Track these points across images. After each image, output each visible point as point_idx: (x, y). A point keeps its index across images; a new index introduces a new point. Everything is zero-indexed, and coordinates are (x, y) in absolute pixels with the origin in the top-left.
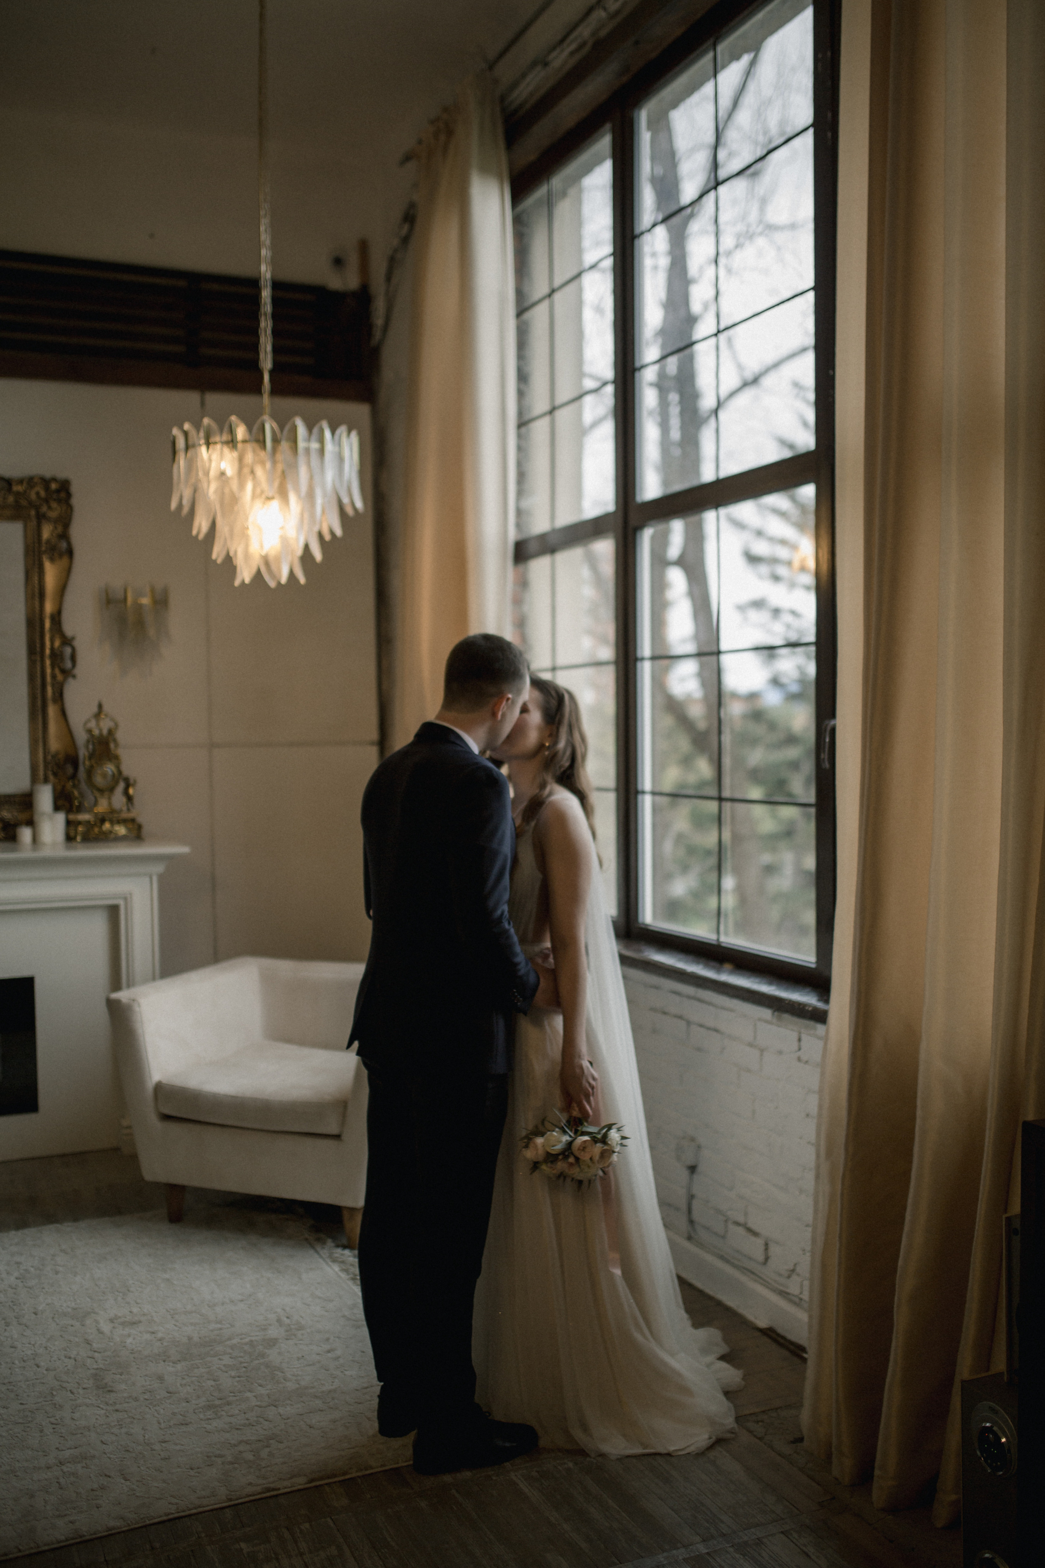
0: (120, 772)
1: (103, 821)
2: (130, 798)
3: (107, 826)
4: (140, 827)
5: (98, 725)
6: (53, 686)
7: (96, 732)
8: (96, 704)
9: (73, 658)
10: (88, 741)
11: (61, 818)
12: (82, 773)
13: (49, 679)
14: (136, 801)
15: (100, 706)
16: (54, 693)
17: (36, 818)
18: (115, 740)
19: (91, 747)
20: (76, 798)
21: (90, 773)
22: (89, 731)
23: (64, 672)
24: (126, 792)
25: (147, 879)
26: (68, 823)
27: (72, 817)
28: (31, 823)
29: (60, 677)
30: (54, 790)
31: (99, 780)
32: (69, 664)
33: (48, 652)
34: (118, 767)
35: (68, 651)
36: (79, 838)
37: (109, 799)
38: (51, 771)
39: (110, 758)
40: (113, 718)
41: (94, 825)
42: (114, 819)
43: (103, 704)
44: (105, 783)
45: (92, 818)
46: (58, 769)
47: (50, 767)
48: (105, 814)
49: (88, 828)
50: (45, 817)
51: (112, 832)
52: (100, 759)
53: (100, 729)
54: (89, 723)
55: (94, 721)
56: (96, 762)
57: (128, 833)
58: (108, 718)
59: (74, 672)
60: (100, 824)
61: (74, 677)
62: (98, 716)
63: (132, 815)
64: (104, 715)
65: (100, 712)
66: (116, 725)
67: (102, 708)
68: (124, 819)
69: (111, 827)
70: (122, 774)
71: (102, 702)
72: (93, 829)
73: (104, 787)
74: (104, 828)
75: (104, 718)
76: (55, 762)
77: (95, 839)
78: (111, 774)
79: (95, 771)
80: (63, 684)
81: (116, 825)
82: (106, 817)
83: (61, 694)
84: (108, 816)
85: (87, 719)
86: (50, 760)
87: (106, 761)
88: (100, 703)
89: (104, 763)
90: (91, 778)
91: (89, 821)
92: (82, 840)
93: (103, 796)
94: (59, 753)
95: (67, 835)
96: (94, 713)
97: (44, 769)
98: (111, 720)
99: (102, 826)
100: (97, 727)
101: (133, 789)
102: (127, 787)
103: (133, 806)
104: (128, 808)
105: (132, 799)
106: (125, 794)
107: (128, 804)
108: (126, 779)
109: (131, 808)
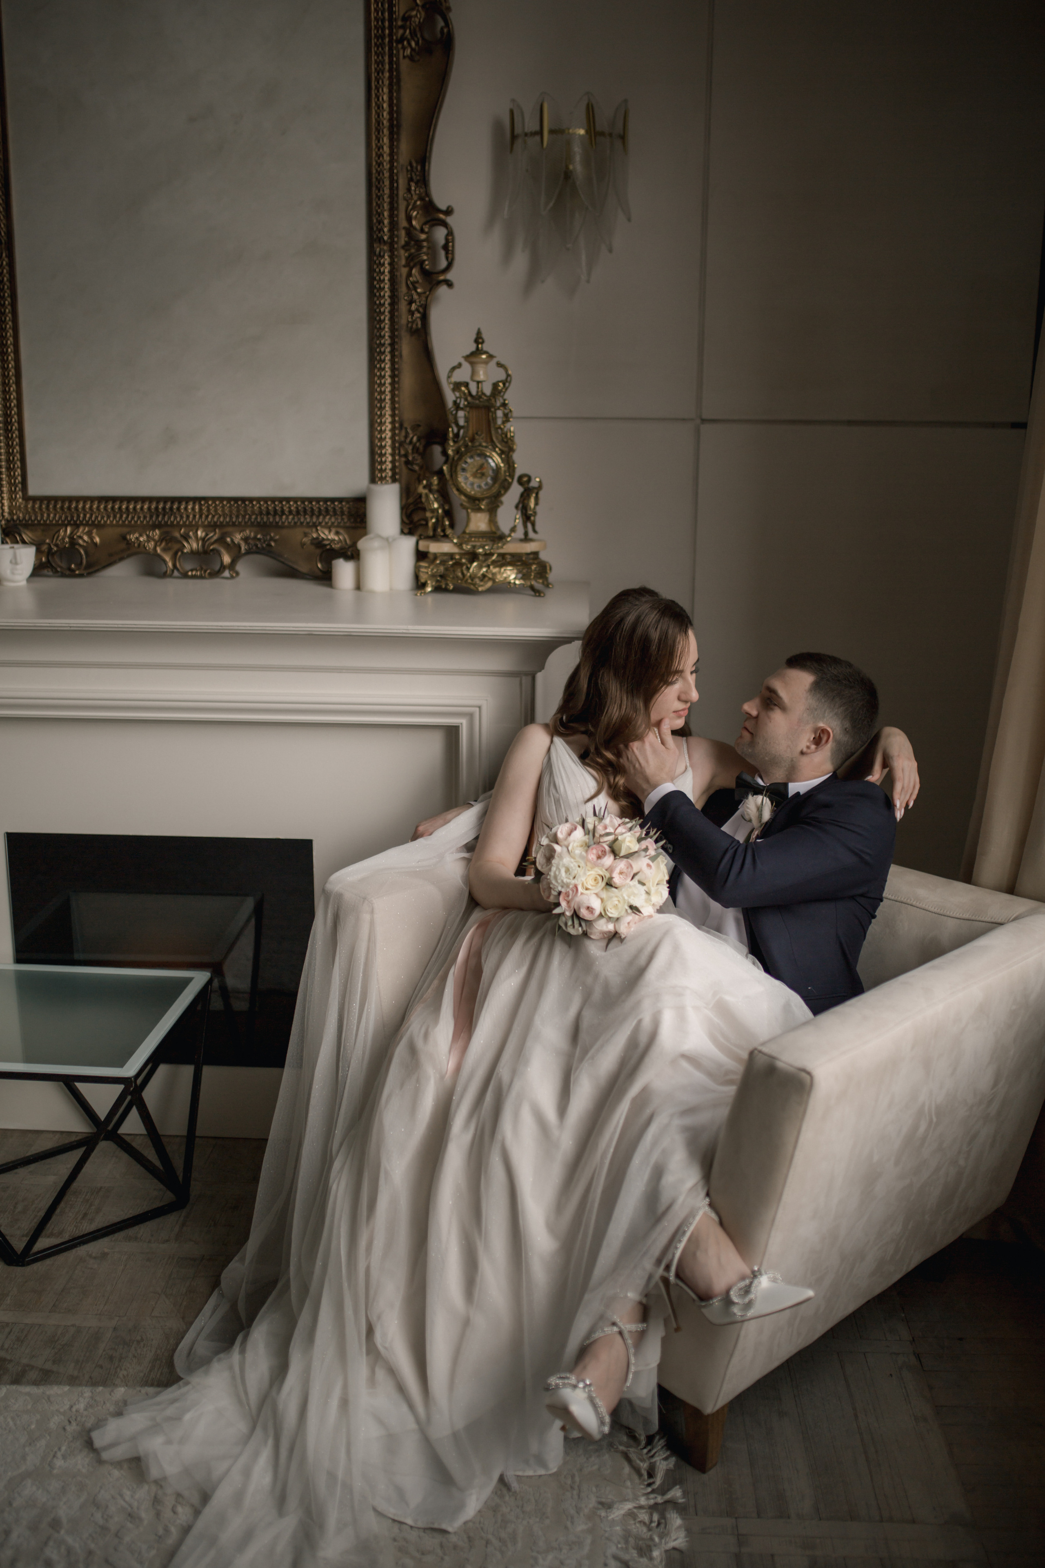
0: (512, 466)
1: (472, 557)
2: (527, 517)
3: (476, 568)
4: (545, 569)
5: (474, 373)
6: (410, 303)
7: (472, 389)
8: (474, 336)
9: (447, 248)
11: (408, 544)
13: (404, 290)
14: (539, 520)
15: (479, 339)
17: (362, 544)
18: (504, 405)
21: (453, 466)
22: (465, 384)
24: (522, 506)
26: (421, 556)
27: (423, 546)
28: (352, 554)
29: (422, 287)
32: (440, 264)
33: (403, 238)
34: (506, 455)
35: (440, 234)
37: (492, 512)
38: (403, 459)
39: (492, 441)
40: (503, 362)
41: (458, 564)
42: (492, 554)
43: (484, 335)
44: (483, 485)
45: (455, 550)
46: (416, 455)
47: (403, 452)
48: (478, 544)
49: (446, 569)
50: (376, 544)
51: (486, 579)
52: (473, 440)
53: (478, 382)
54: (457, 371)
55: (466, 366)
56: (466, 446)
57: (517, 582)
58: (493, 363)
59: (449, 276)
60: (467, 563)
61: (450, 284)
62: (474, 359)
63: (529, 548)
64: (484, 356)
65: (478, 352)
66: (508, 375)
67: (482, 343)
68: (513, 555)
69: (484, 570)
70: (514, 468)
71: (483, 331)
72: (454, 571)
73: (479, 495)
74: (471, 570)
75: (486, 362)
76: (411, 442)
77: (458, 590)
78: (493, 470)
79: (466, 462)
80: (427, 298)
81: (495, 567)
82: (481, 550)
83: (425, 318)
84: (483, 547)
85: (455, 364)
86: (403, 439)
87: (484, 444)
88: (479, 333)
89: (480, 448)
90: (457, 477)
91: (451, 556)
92: (437, 589)
93: (479, 510)
94: (419, 426)
95: (417, 577)
96: (468, 353)
97: (393, 455)
98: (499, 365)
99: (469, 566)
100: (472, 379)
101: (537, 498)
102: (525, 495)
103: (535, 531)
104: (526, 534)
105: (532, 518)
106: (520, 506)
107: (525, 527)
108: (525, 480)
109: (531, 534)
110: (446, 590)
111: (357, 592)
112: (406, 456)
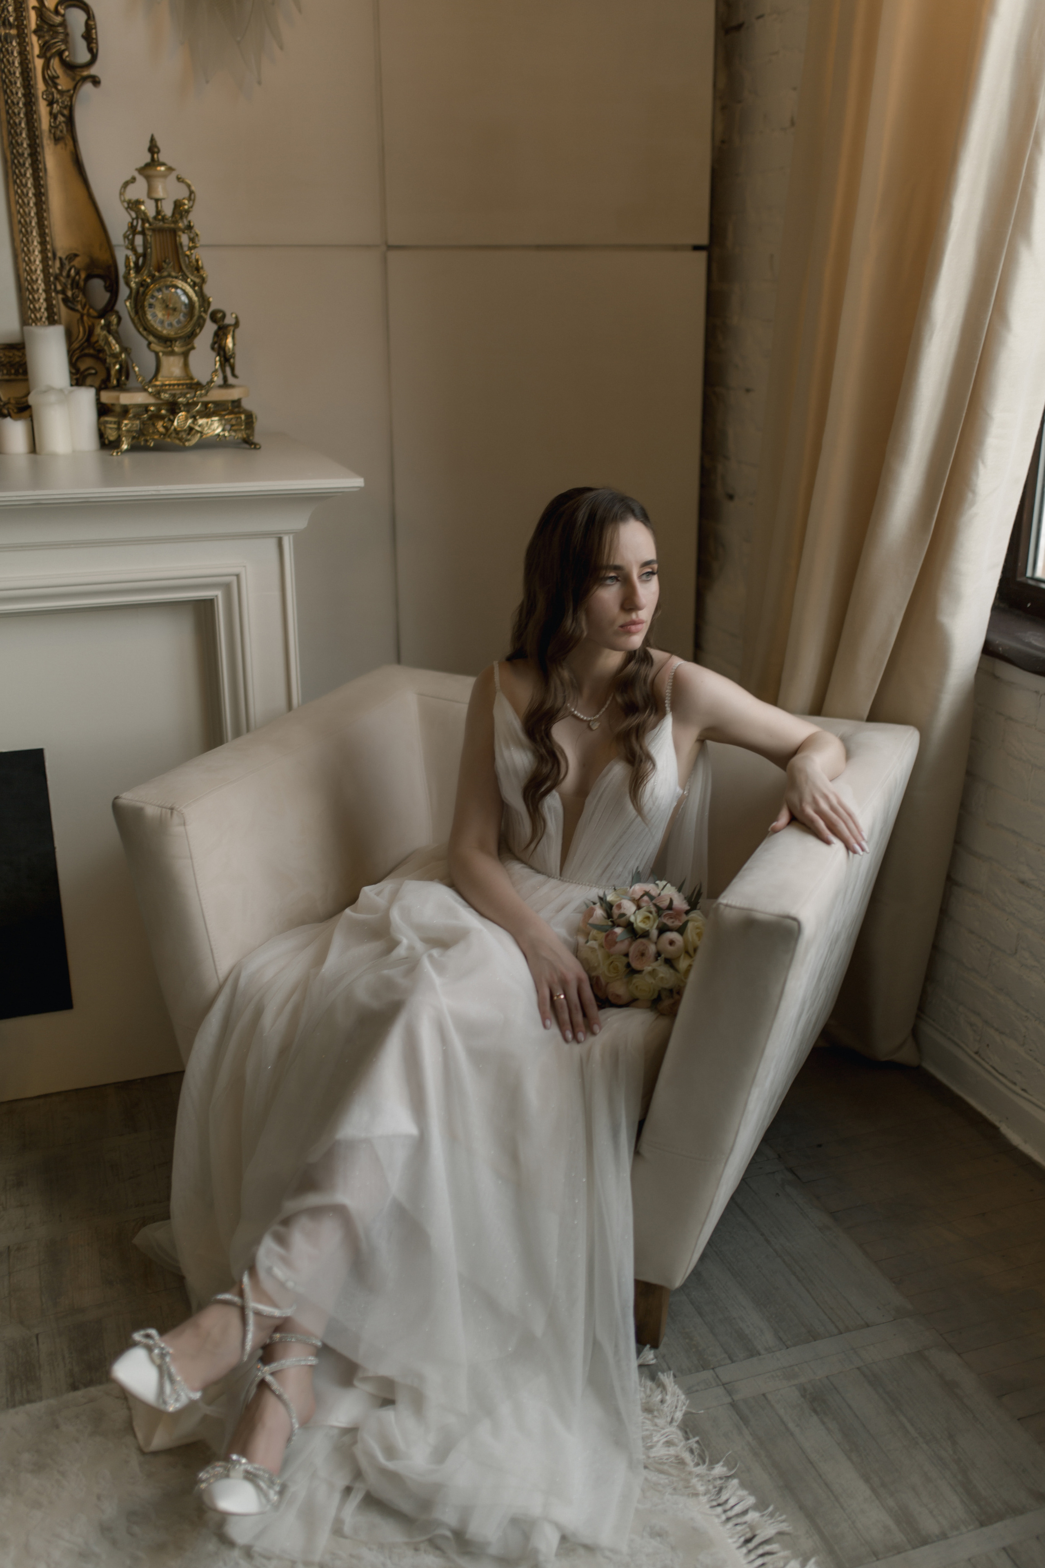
0: (204, 301)
1: (173, 408)
2: (226, 359)
3: (180, 420)
4: (250, 418)
5: (151, 191)
6: (51, 104)
7: (148, 208)
8: (147, 144)
9: (89, 36)
10: (132, 228)
11: (86, 397)
12: (124, 305)
13: (41, 86)
14: (239, 363)
15: (153, 148)
16: (53, 116)
17: (32, 400)
18: (189, 227)
19: (139, 240)
20: (116, 356)
21: (139, 301)
22: (133, 205)
23: (70, 67)
24: (218, 347)
25: (272, 543)
26: (103, 410)
27: (107, 397)
29: (64, 83)
30: (69, 336)
31: (156, 316)
32: (82, 55)
33: (33, 20)
34: (199, 286)
35: (79, 17)
36: (125, 447)
37: (185, 355)
38: (60, 296)
39: (181, 269)
40: (183, 176)
41: (156, 417)
42: (196, 404)
43: (160, 143)
44: (174, 323)
45: (151, 400)
46: (76, 291)
47: (59, 288)
48: (178, 392)
49: (143, 423)
50: (52, 398)
51: (194, 431)
52: (159, 269)
53: (157, 201)
54: (131, 187)
55: (141, 182)
56: (153, 277)
57: (227, 434)
58: (172, 177)
59: (94, 71)
60: (168, 414)
61: (96, 81)
62: (150, 172)
63: (233, 394)
64: (163, 168)
65: (153, 163)
66: (191, 192)
67: (158, 152)
68: (216, 403)
69: (190, 421)
70: (209, 304)
71: (157, 138)
72: (154, 425)
73: (172, 333)
74: (175, 423)
75: (164, 176)
76: (68, 275)
77: (159, 448)
78: (185, 305)
79: (153, 297)
80: (71, 97)
81: (202, 417)
82: (180, 400)
83: (70, 121)
84: (184, 395)
85: (128, 178)
86: (57, 271)
87: (173, 274)
88: (152, 140)
89: (170, 279)
90: (145, 313)
91: (145, 408)
92: (133, 448)
93: (172, 353)
94: (76, 255)
95: (101, 435)
96: (141, 164)
97: (46, 291)
98: (179, 179)
99: (172, 417)
100: (149, 196)
101: (233, 338)
102: (221, 333)
103: (234, 375)
104: (225, 379)
105: (232, 361)
106: (216, 346)
107: (224, 371)
108: (217, 317)
109: (231, 380)
110: (146, 449)
111: (32, 456)
112: (63, 292)
